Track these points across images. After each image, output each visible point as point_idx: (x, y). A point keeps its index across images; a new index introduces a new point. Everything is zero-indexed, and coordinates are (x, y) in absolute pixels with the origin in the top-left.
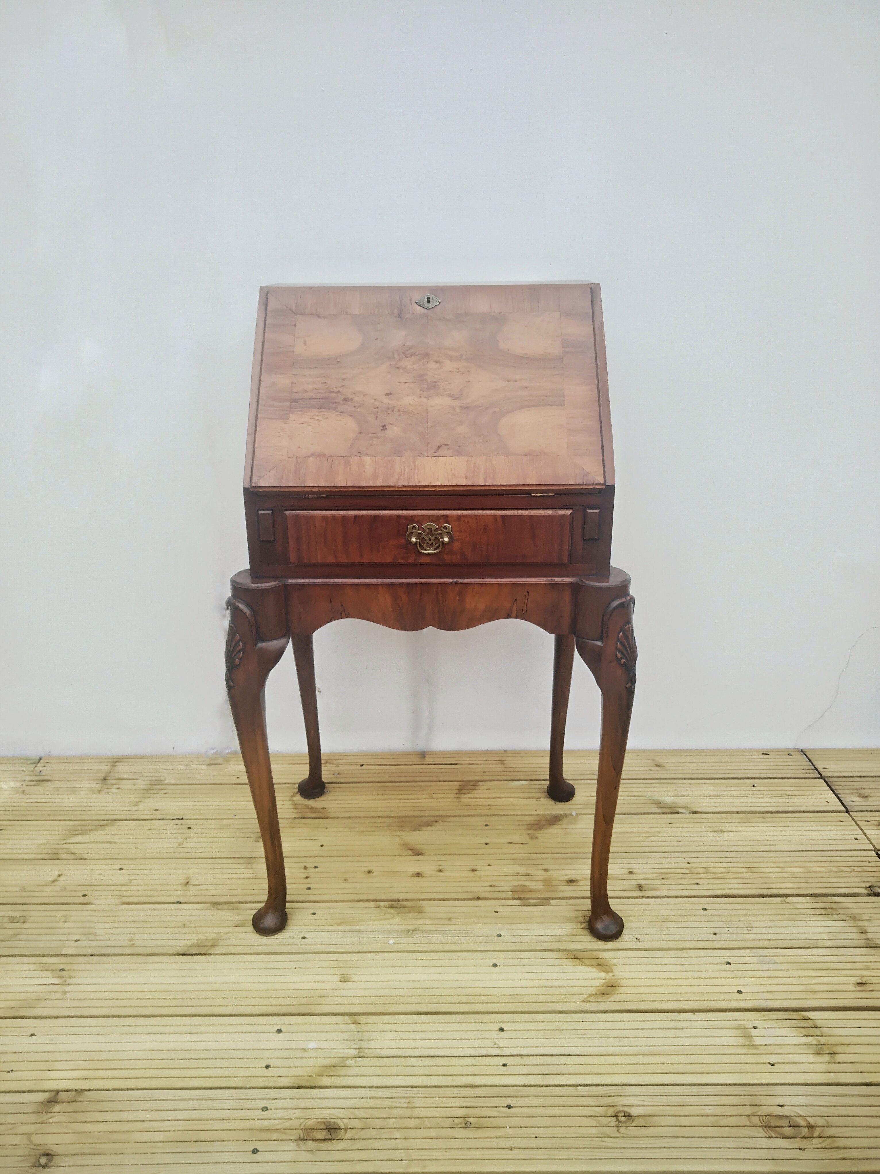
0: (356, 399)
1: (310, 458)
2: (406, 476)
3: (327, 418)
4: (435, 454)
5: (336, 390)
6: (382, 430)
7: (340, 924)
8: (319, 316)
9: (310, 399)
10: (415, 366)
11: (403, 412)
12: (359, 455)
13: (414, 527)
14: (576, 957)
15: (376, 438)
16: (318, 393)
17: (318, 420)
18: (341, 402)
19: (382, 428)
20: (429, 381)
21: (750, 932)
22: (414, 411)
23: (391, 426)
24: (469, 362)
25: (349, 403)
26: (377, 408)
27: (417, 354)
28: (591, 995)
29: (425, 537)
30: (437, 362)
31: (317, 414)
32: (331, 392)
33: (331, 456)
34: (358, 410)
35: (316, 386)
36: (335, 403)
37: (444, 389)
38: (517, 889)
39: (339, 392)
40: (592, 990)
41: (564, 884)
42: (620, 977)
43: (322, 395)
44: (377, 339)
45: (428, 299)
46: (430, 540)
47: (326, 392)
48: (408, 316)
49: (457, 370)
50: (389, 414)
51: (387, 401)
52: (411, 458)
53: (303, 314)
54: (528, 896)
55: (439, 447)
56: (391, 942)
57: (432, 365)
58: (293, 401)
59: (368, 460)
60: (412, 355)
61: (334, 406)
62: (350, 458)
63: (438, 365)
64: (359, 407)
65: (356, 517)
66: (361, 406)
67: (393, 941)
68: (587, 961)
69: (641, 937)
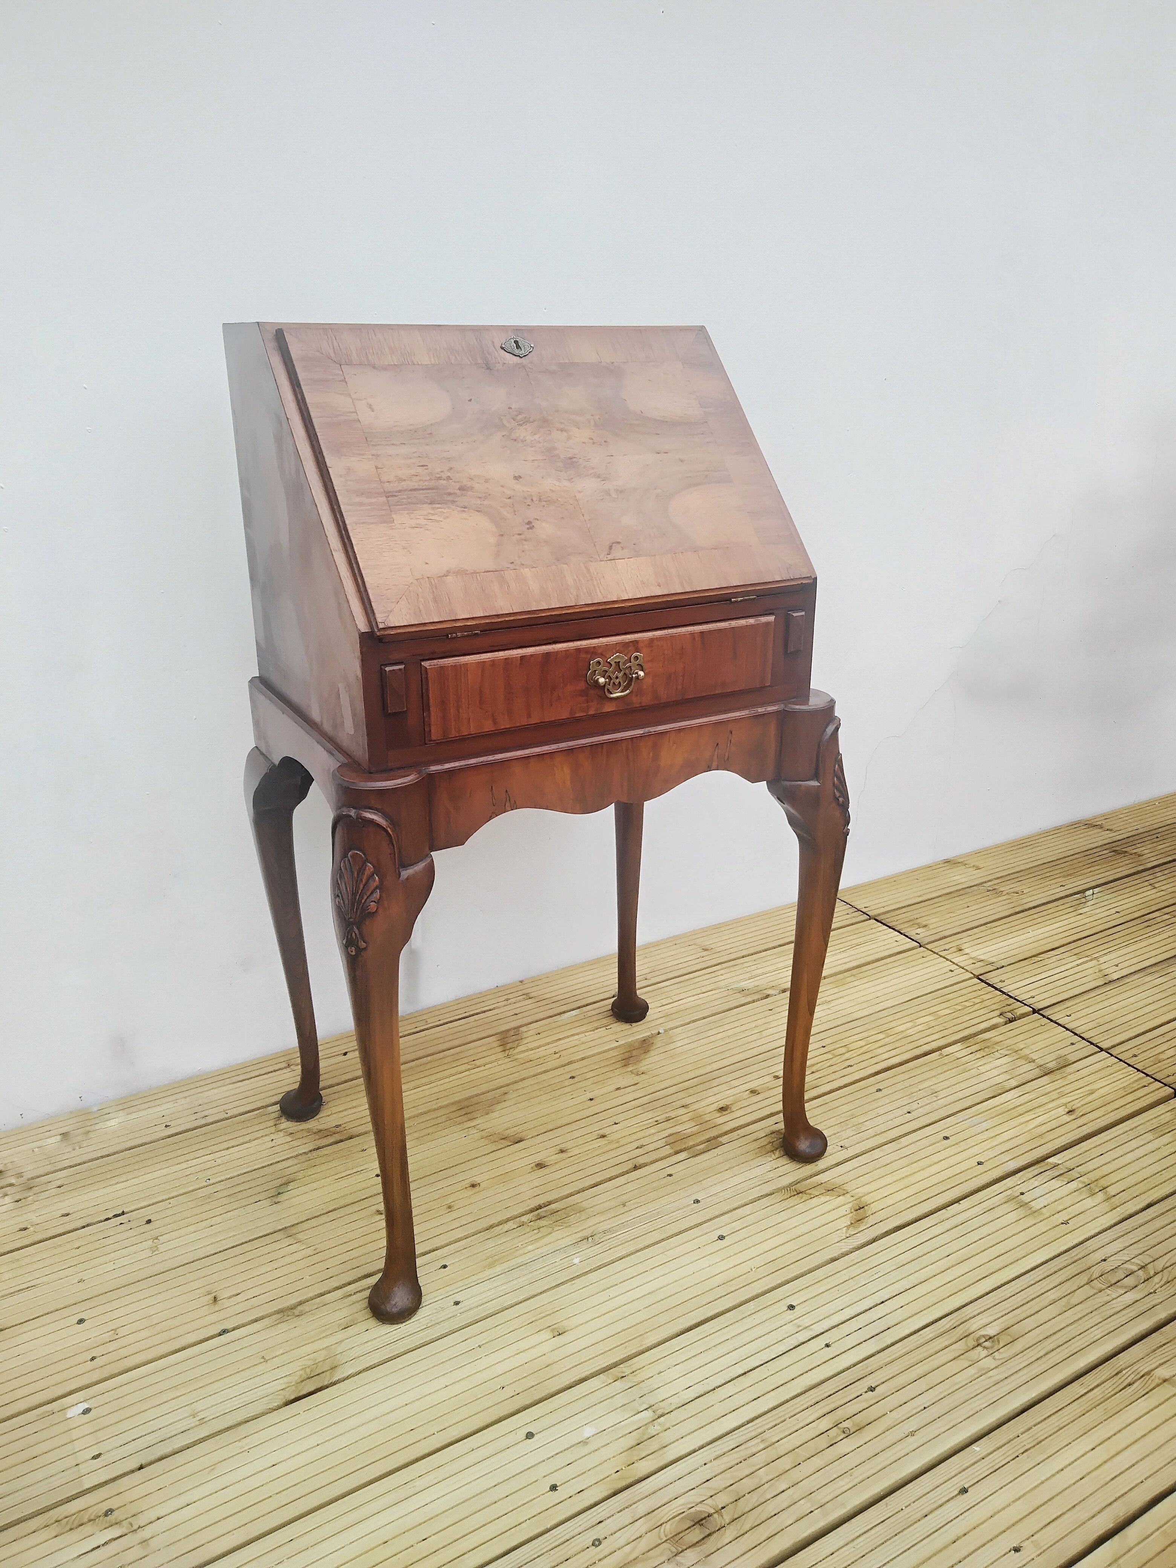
0: (477, 486)
1: (448, 577)
2: (585, 590)
3: (447, 517)
4: (609, 557)
5: (444, 476)
6: (528, 529)
7: (491, 1265)
8: (374, 367)
9: (411, 490)
10: (536, 437)
11: (545, 501)
12: (511, 566)
13: (599, 663)
14: (798, 1192)
15: (525, 540)
16: (420, 480)
17: (438, 521)
18: (458, 492)
19: (528, 526)
20: (562, 457)
21: (938, 1098)
22: (559, 499)
23: (537, 521)
24: (602, 430)
25: (469, 493)
26: (510, 498)
27: (531, 420)
28: (848, 1227)
29: (611, 675)
30: (562, 430)
31: (432, 512)
32: (440, 478)
33: (475, 573)
34: (485, 503)
35: (413, 472)
36: (450, 494)
37: (585, 467)
38: (671, 1139)
39: (449, 478)
40: (847, 1221)
41: (719, 1115)
42: (860, 1195)
43: (426, 483)
44: (470, 400)
45: (516, 342)
46: (617, 678)
47: (431, 479)
48: (499, 366)
49: (591, 441)
50: (529, 505)
51: (520, 488)
52: (582, 565)
53: (350, 364)
54: (691, 1143)
55: (611, 548)
56: (576, 1261)
57: (557, 435)
58: (389, 495)
59: (526, 572)
60: (527, 421)
61: (449, 498)
62: (502, 572)
63: (565, 434)
64: (486, 498)
65: (523, 658)
66: (487, 496)
67: (578, 1259)
68: (814, 1192)
69: (845, 1143)
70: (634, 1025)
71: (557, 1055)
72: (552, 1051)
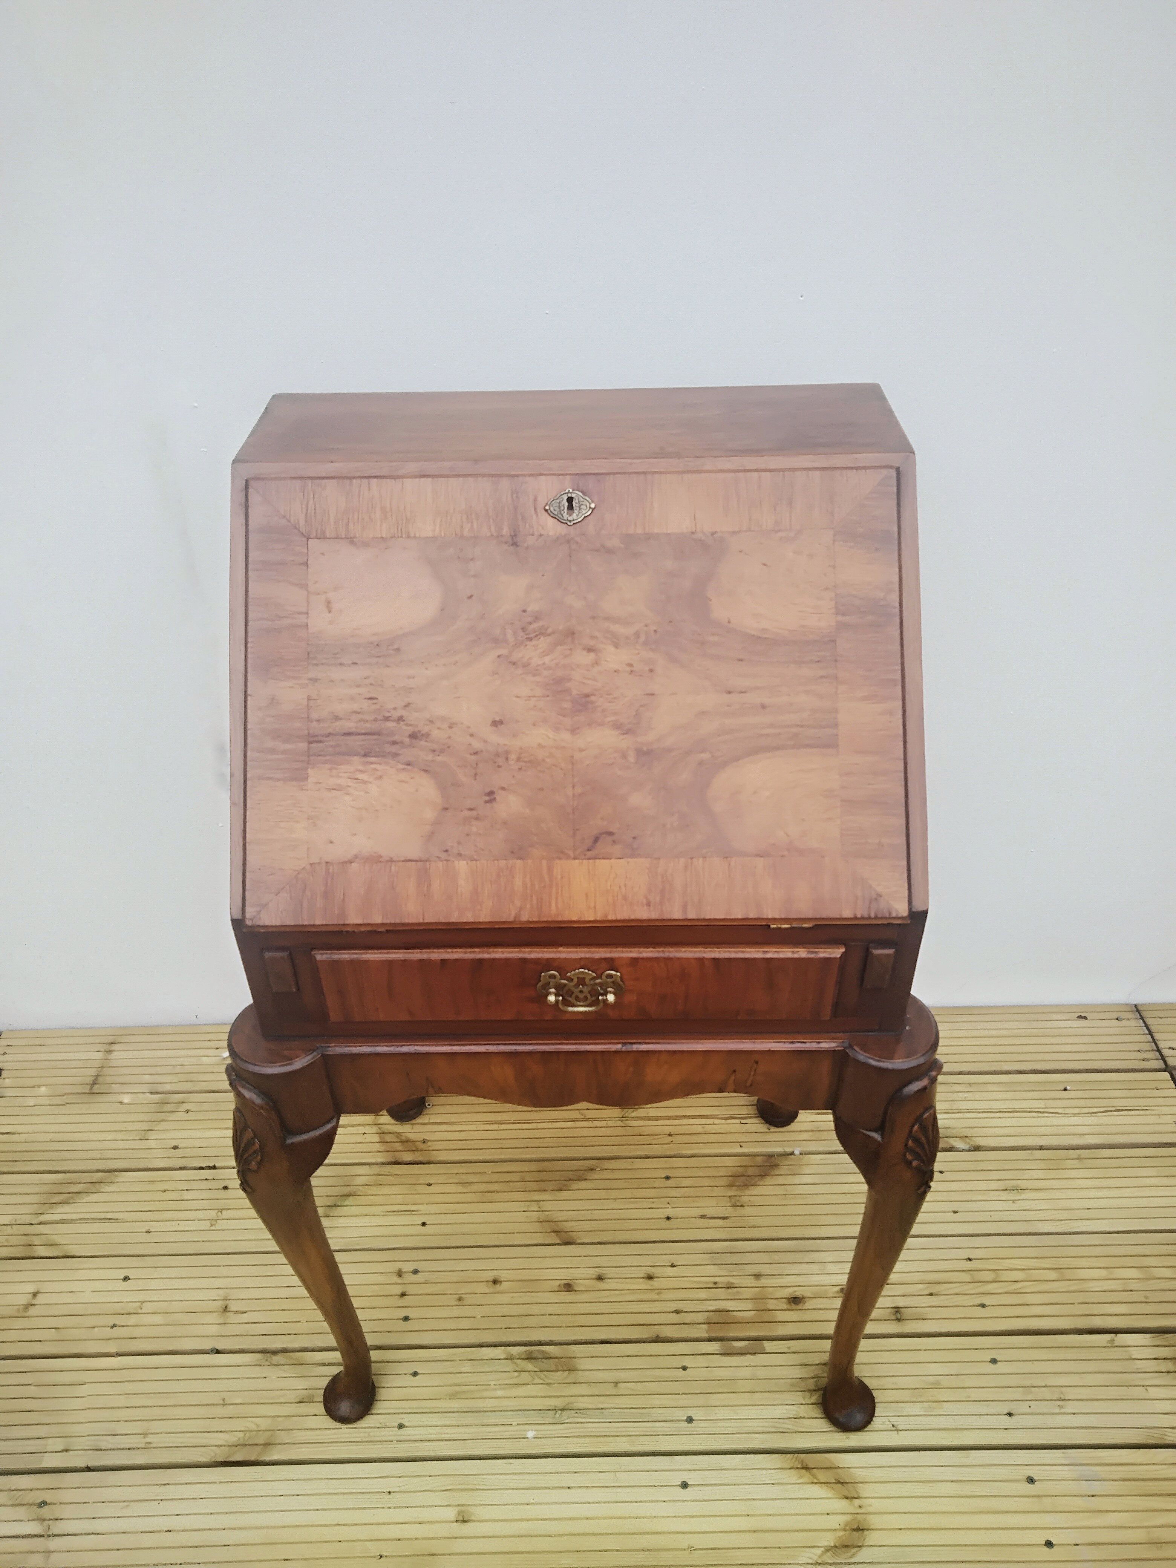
0: (435, 734)
1: (353, 864)
2: (535, 901)
3: (380, 777)
4: (589, 854)
5: (396, 714)
6: (486, 802)
7: (453, 1396)
8: (352, 541)
9: (345, 734)
10: (547, 659)
11: (526, 762)
12: (444, 856)
13: (554, 976)
14: (805, 1465)
15: (477, 819)
16: (361, 720)
17: (365, 782)
18: (407, 740)
19: (487, 798)
20: (574, 692)
21: (1063, 1411)
22: (547, 760)
23: (503, 792)
24: (652, 650)
25: (423, 743)
26: (476, 753)
27: (550, 631)
28: (828, 1550)
29: (573, 989)
30: (590, 650)
31: (361, 767)
32: (387, 719)
33: (391, 861)
34: (439, 759)
35: (356, 707)
36: (394, 743)
37: (604, 711)
38: (714, 1317)
39: (401, 719)
40: (829, 1540)
41: (785, 1306)
42: (870, 1509)
43: (368, 725)
44: (470, 597)
45: (570, 500)
46: (581, 992)
47: (375, 720)
48: (531, 541)
49: (629, 669)
50: (499, 767)
51: (496, 739)
52: (544, 862)
53: (322, 537)
54: (731, 1334)
55: (596, 840)
56: (530, 1434)
57: (580, 657)
58: (313, 739)
59: (462, 866)
60: (541, 634)
61: (394, 749)
62: (428, 863)
63: (592, 656)
64: (442, 751)
65: (444, 961)
66: (444, 749)
67: (534, 1433)
68: (822, 1476)
69: (901, 1423)
70: (773, 1129)
71: (670, 1139)
72: (668, 1130)
